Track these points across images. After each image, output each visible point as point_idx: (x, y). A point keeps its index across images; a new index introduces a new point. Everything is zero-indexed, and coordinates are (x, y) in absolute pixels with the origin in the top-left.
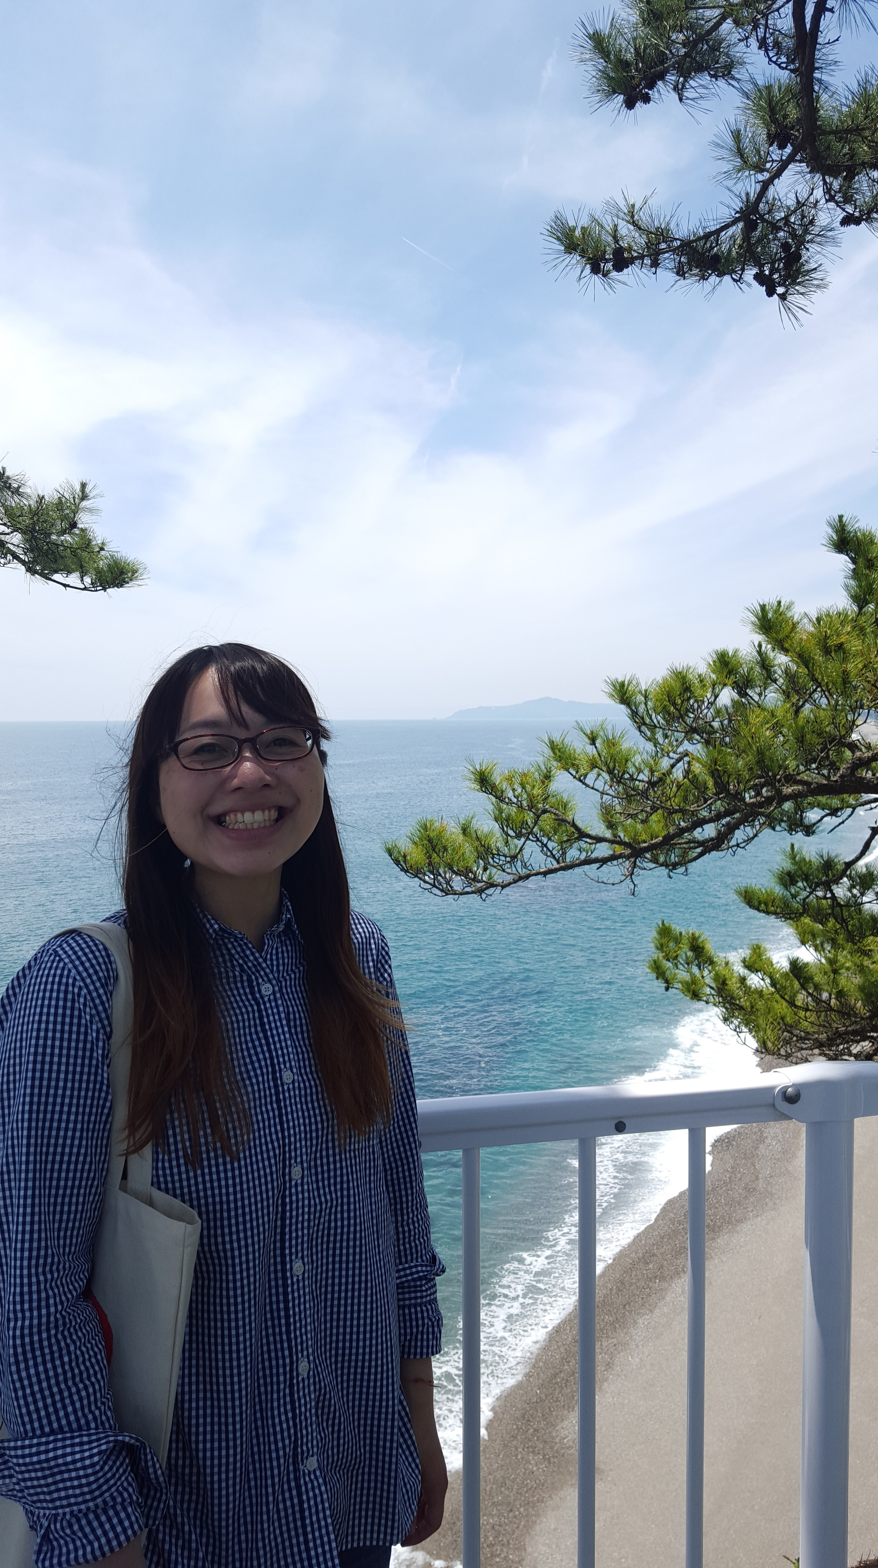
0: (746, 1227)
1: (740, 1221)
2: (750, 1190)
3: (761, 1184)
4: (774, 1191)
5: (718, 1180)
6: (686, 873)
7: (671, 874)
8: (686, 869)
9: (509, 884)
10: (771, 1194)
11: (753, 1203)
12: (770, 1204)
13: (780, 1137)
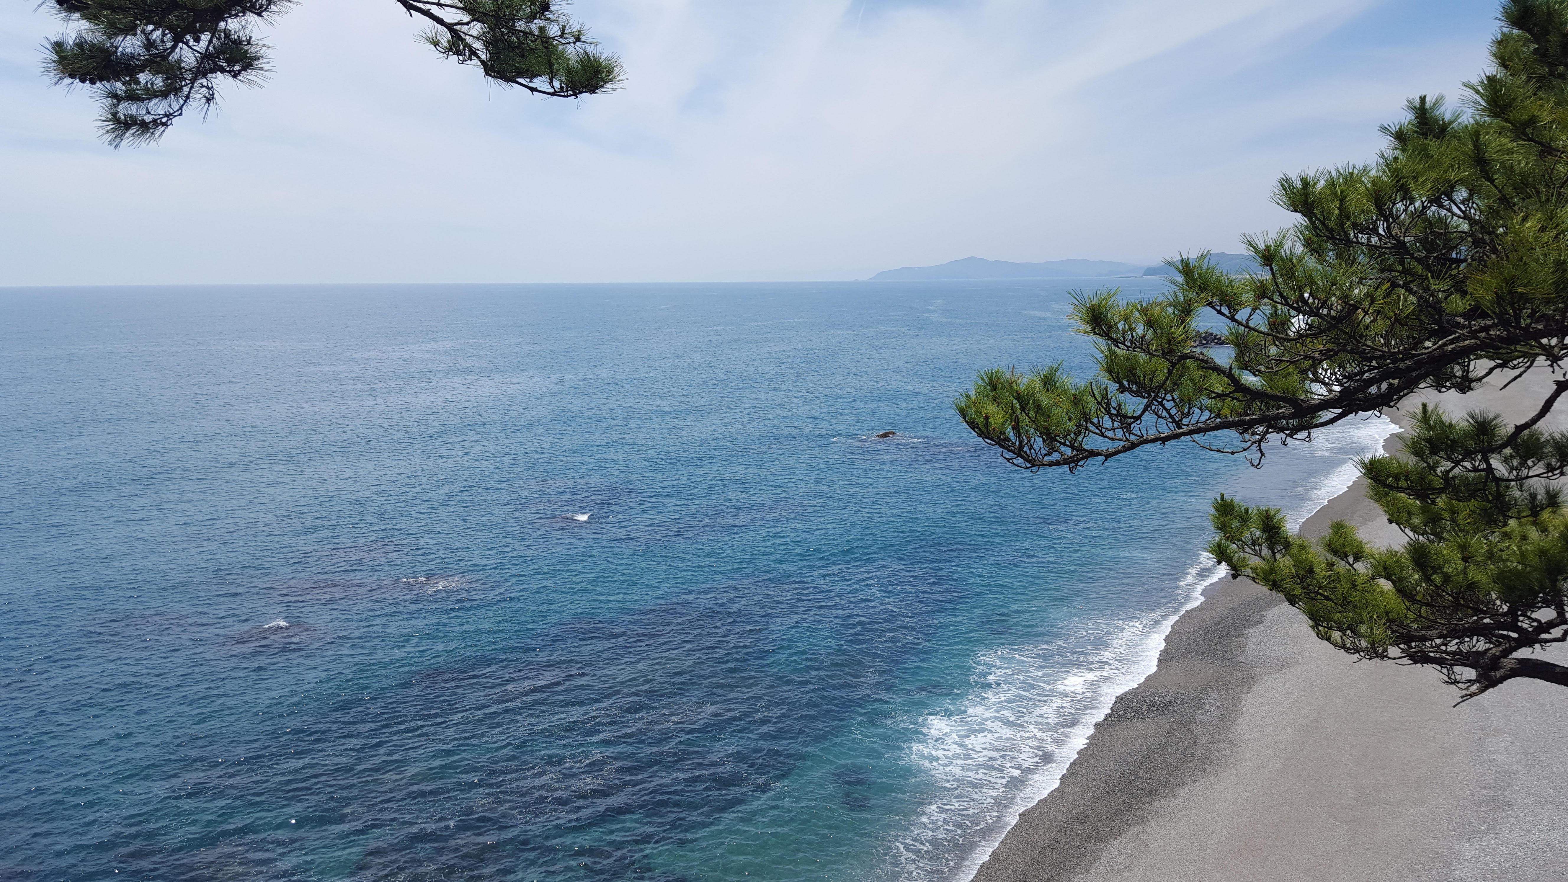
0: (1184, 791)
1: (1178, 786)
2: (1188, 756)
3: (1199, 750)
4: (1213, 757)
5: (1154, 745)
6: (1309, 439)
7: (1289, 439)
8: (1309, 433)
9: (1118, 452)
10: (1211, 760)
11: (1191, 768)
12: (1209, 770)
13: (1219, 703)
